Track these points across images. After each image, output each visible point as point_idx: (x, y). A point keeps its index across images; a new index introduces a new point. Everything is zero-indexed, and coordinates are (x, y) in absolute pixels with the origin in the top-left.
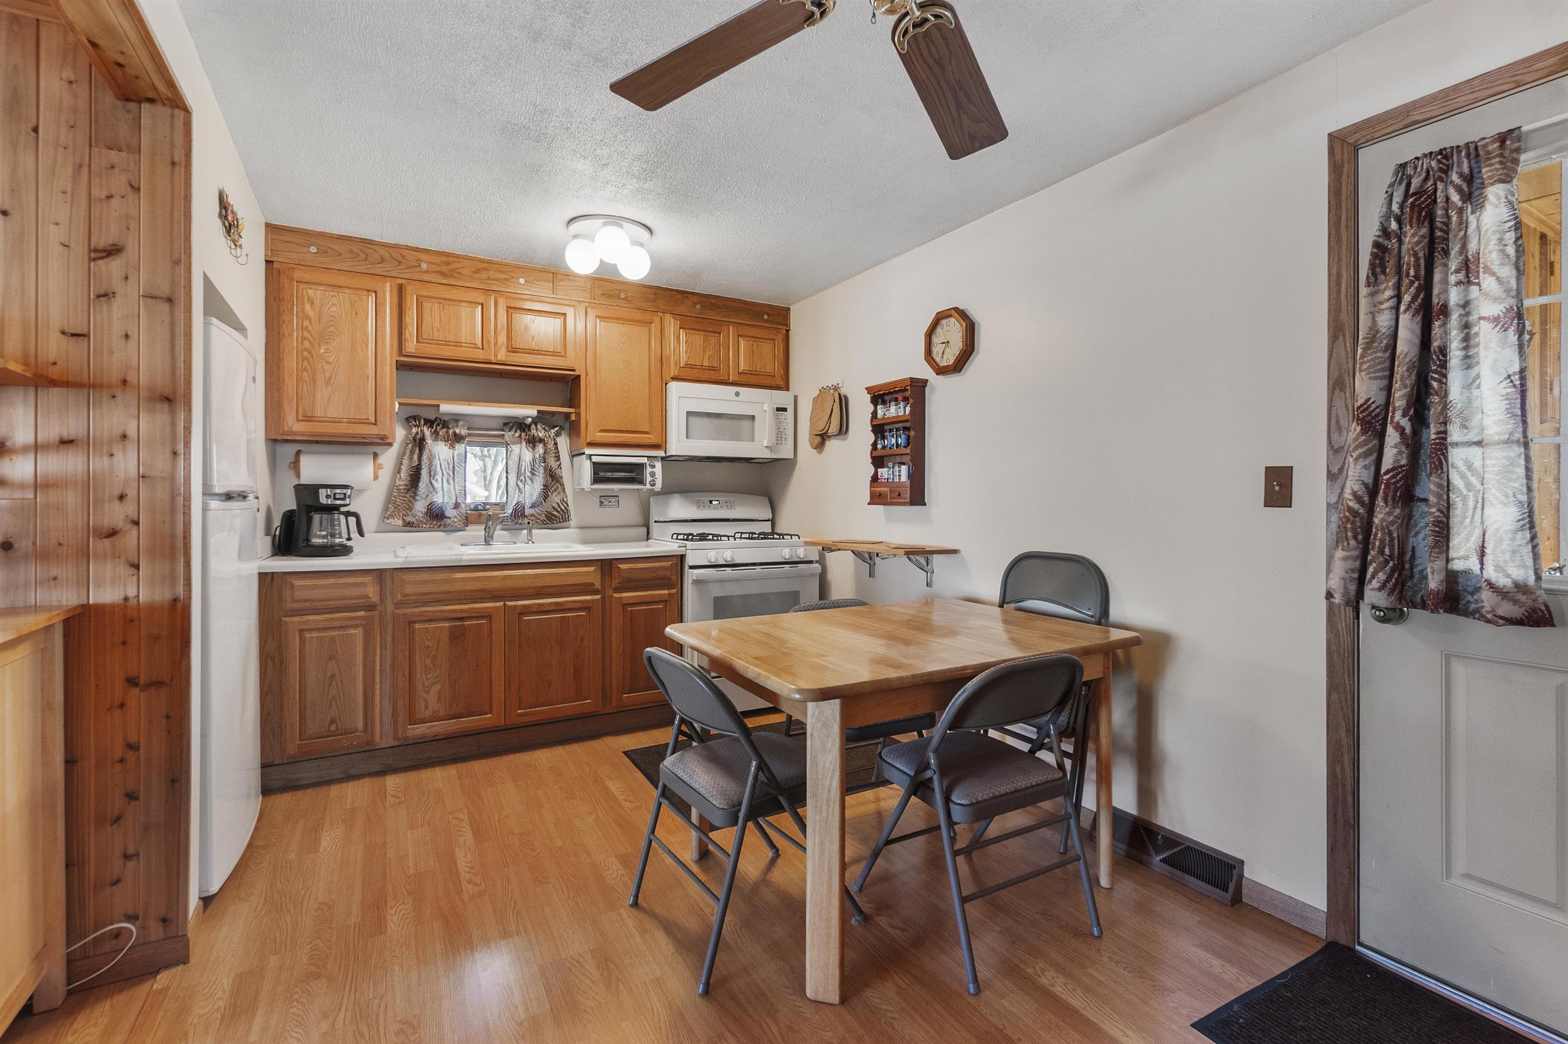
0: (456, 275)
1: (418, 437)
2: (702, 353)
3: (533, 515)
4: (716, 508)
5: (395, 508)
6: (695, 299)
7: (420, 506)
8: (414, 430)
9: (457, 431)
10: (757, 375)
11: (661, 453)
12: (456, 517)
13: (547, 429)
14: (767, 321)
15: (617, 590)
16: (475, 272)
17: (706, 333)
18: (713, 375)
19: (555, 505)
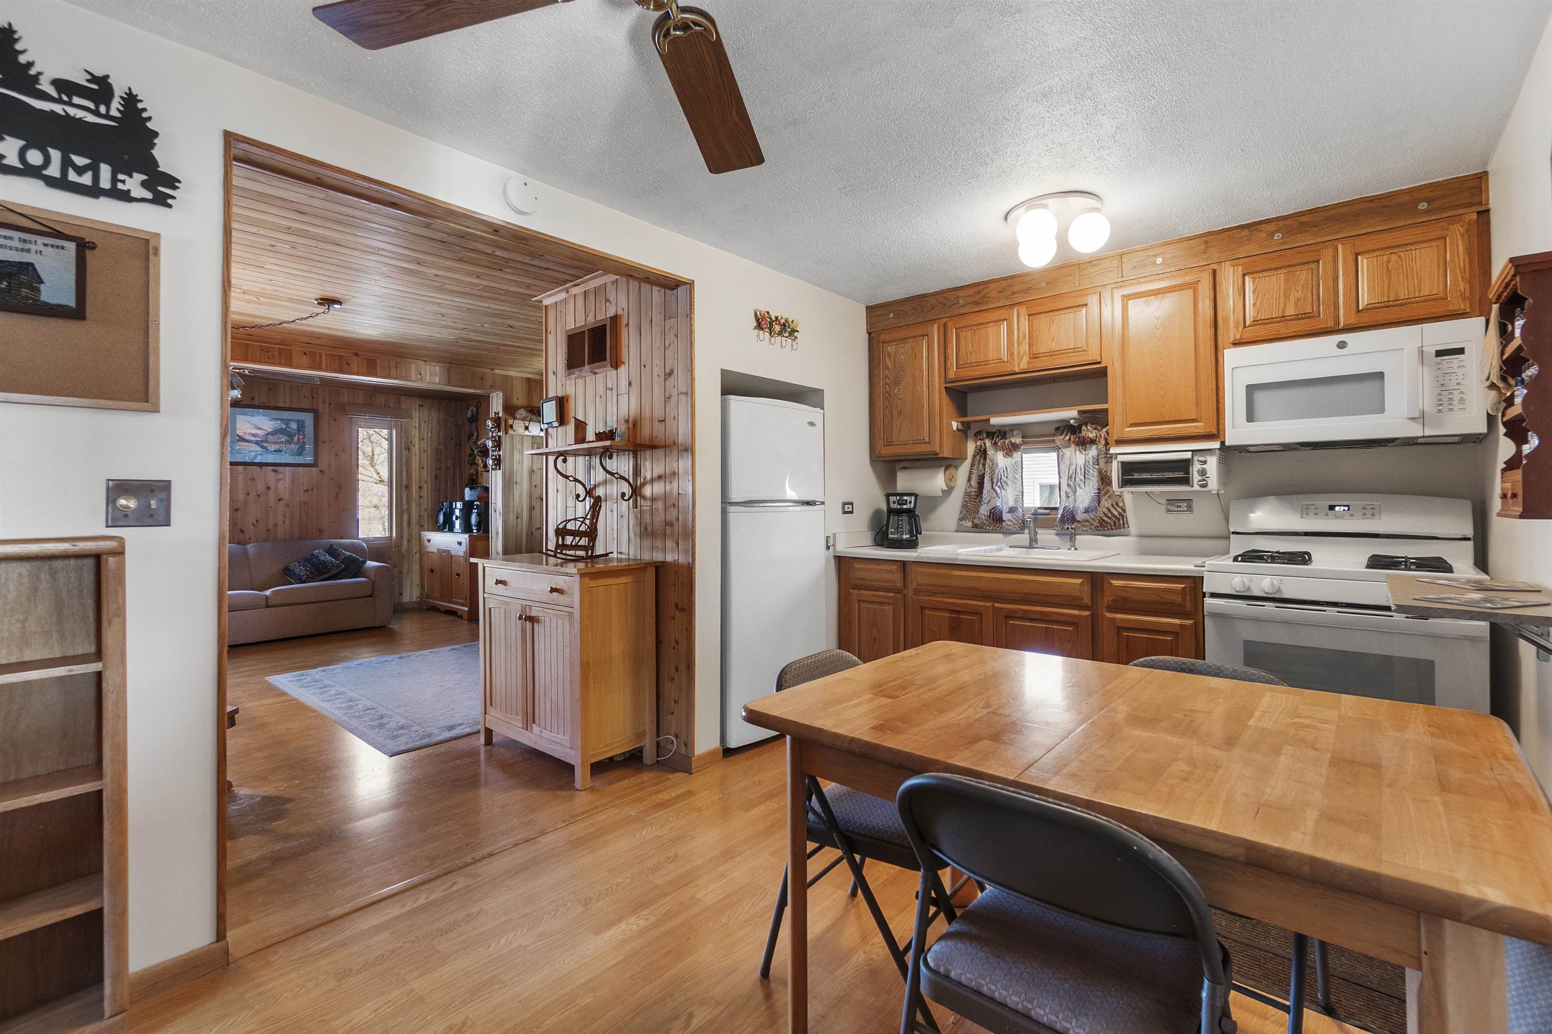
0: (985, 300)
1: (982, 449)
2: (1282, 299)
3: (1087, 521)
4: (1339, 517)
5: (967, 511)
6: (1272, 227)
7: (984, 510)
8: (979, 443)
9: (1013, 440)
10: (1401, 305)
11: (1216, 445)
12: (1011, 521)
13: (1099, 428)
14: (1427, 212)
15: (1111, 609)
16: (1001, 292)
17: (1289, 269)
18: (1305, 325)
19: (1105, 510)
